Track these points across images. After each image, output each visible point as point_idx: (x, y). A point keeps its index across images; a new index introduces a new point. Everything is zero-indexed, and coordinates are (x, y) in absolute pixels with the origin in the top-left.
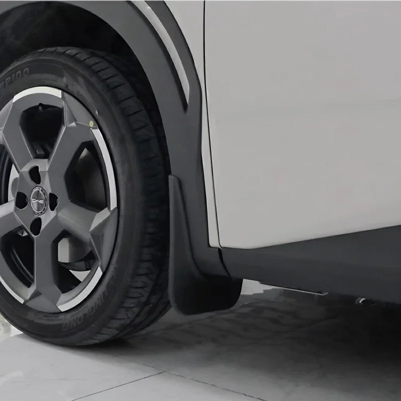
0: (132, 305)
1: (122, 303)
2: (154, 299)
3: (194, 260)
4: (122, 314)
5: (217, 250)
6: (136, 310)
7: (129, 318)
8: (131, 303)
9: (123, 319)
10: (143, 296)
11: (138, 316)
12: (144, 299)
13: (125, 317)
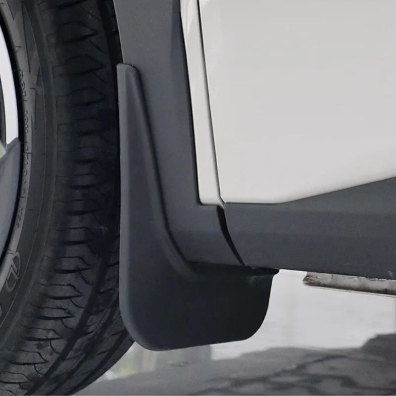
0: (51, 335)
1: (29, 329)
2: (94, 324)
3: (170, 233)
4: (30, 353)
5: (215, 209)
6: (59, 345)
7: (46, 362)
8: (48, 331)
9: (34, 364)
10: (70, 315)
11: (62, 357)
12: (73, 322)
13: (38, 359)
